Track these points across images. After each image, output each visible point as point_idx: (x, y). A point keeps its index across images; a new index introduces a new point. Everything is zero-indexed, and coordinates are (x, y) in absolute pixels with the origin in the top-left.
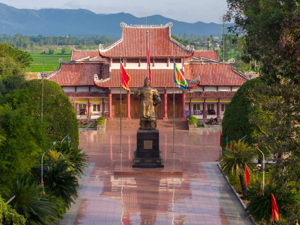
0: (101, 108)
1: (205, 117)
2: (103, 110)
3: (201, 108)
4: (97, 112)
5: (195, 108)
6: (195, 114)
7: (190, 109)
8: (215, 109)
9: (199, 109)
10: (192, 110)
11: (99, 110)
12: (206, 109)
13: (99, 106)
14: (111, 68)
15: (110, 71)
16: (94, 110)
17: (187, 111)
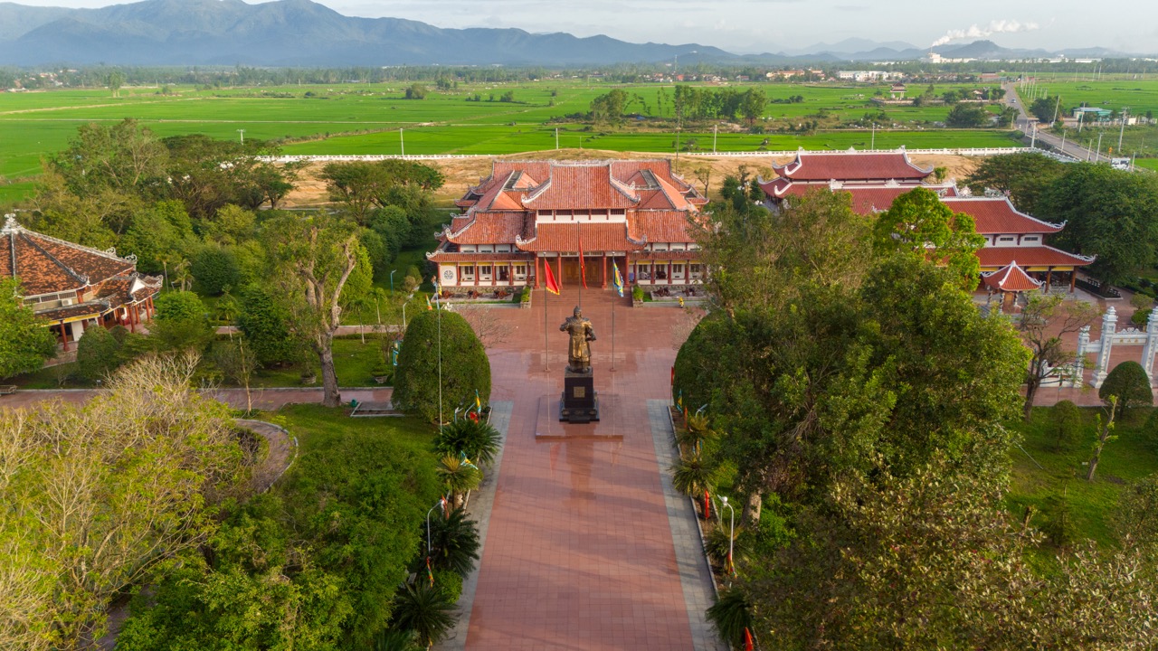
0: (526, 271)
1: (653, 282)
2: (529, 273)
3: (649, 270)
4: (521, 275)
5: (640, 270)
6: (641, 279)
7: (635, 271)
8: (666, 271)
9: (646, 270)
10: (638, 271)
11: (523, 272)
12: (655, 270)
13: (523, 267)
14: (537, 222)
15: (536, 226)
16: (518, 272)
17: (630, 274)
